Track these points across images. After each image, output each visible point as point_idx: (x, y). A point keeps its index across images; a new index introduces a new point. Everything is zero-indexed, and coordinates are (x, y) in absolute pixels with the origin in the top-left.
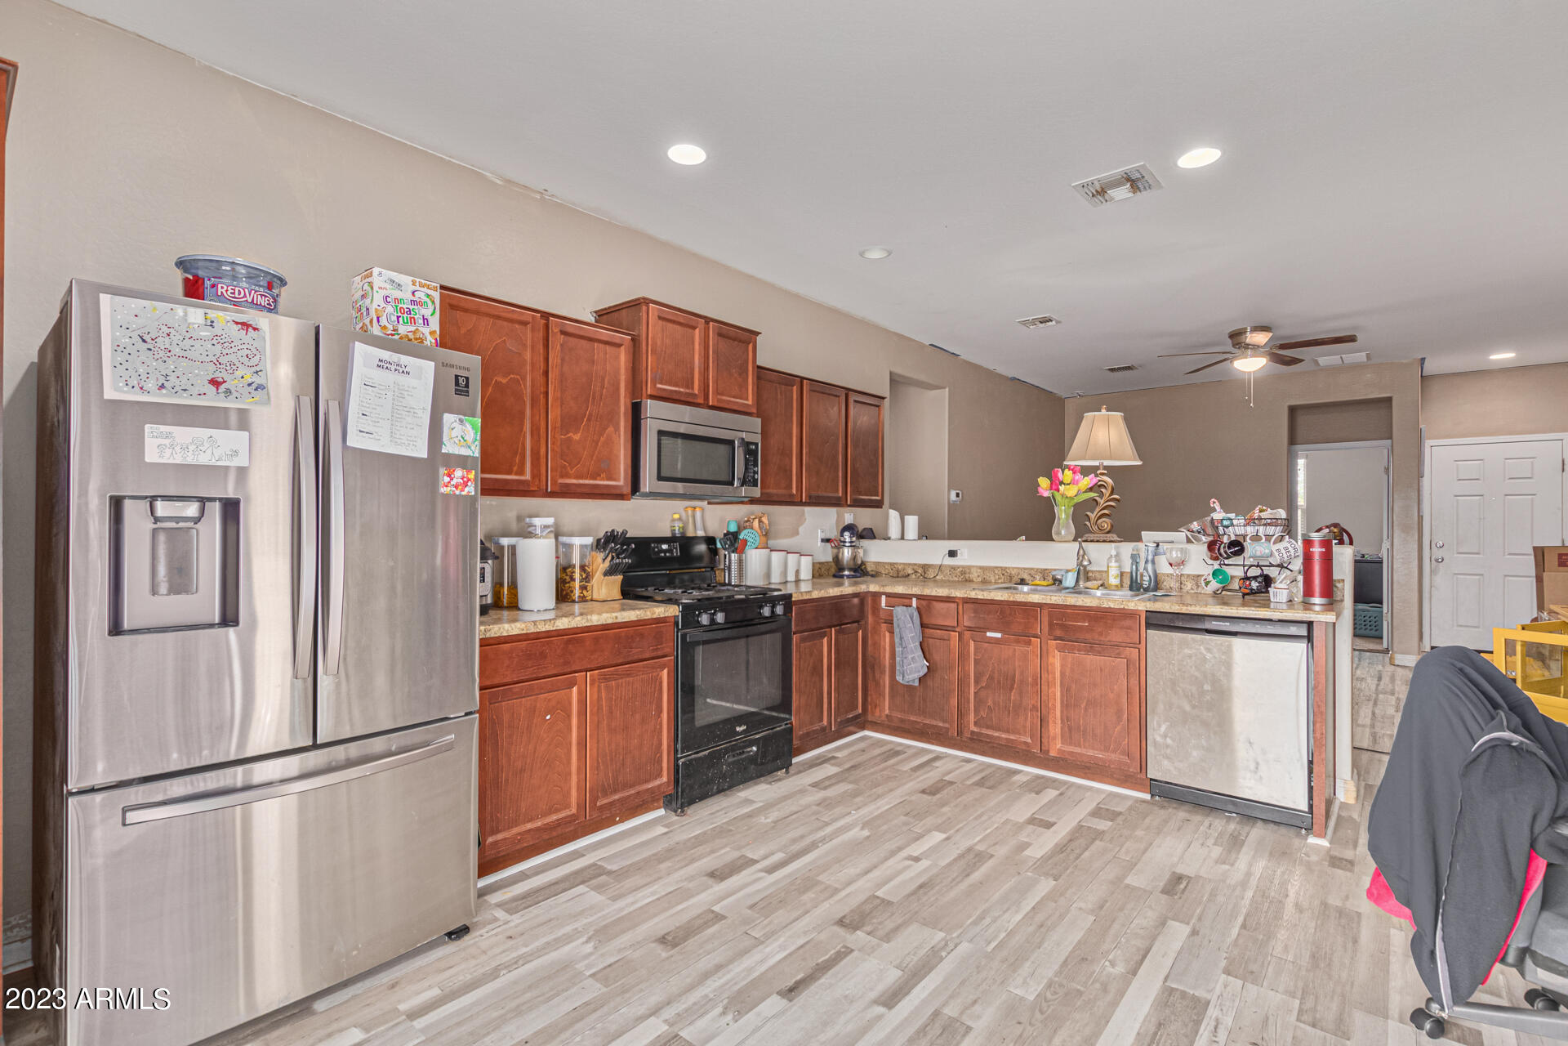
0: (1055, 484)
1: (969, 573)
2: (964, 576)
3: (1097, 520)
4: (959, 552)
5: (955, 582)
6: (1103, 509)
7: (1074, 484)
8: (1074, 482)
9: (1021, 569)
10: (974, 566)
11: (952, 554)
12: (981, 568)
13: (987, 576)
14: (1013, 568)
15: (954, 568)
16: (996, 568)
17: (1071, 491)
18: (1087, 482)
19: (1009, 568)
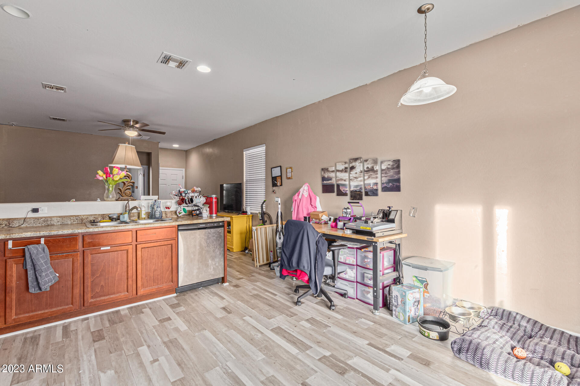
0: (108, 174)
1: (51, 221)
2: (47, 223)
3: (125, 190)
4: (40, 209)
5: (39, 227)
6: (127, 186)
7: (118, 175)
8: (118, 174)
9: (89, 215)
10: (54, 217)
11: (35, 210)
12: (60, 217)
13: (64, 221)
14: (84, 215)
15: (38, 219)
16: (72, 216)
17: (117, 178)
18: (123, 174)
19: (81, 216)
